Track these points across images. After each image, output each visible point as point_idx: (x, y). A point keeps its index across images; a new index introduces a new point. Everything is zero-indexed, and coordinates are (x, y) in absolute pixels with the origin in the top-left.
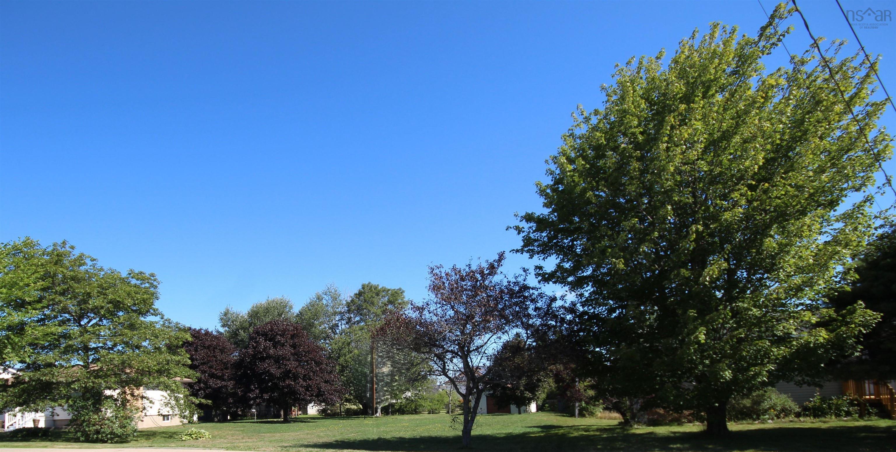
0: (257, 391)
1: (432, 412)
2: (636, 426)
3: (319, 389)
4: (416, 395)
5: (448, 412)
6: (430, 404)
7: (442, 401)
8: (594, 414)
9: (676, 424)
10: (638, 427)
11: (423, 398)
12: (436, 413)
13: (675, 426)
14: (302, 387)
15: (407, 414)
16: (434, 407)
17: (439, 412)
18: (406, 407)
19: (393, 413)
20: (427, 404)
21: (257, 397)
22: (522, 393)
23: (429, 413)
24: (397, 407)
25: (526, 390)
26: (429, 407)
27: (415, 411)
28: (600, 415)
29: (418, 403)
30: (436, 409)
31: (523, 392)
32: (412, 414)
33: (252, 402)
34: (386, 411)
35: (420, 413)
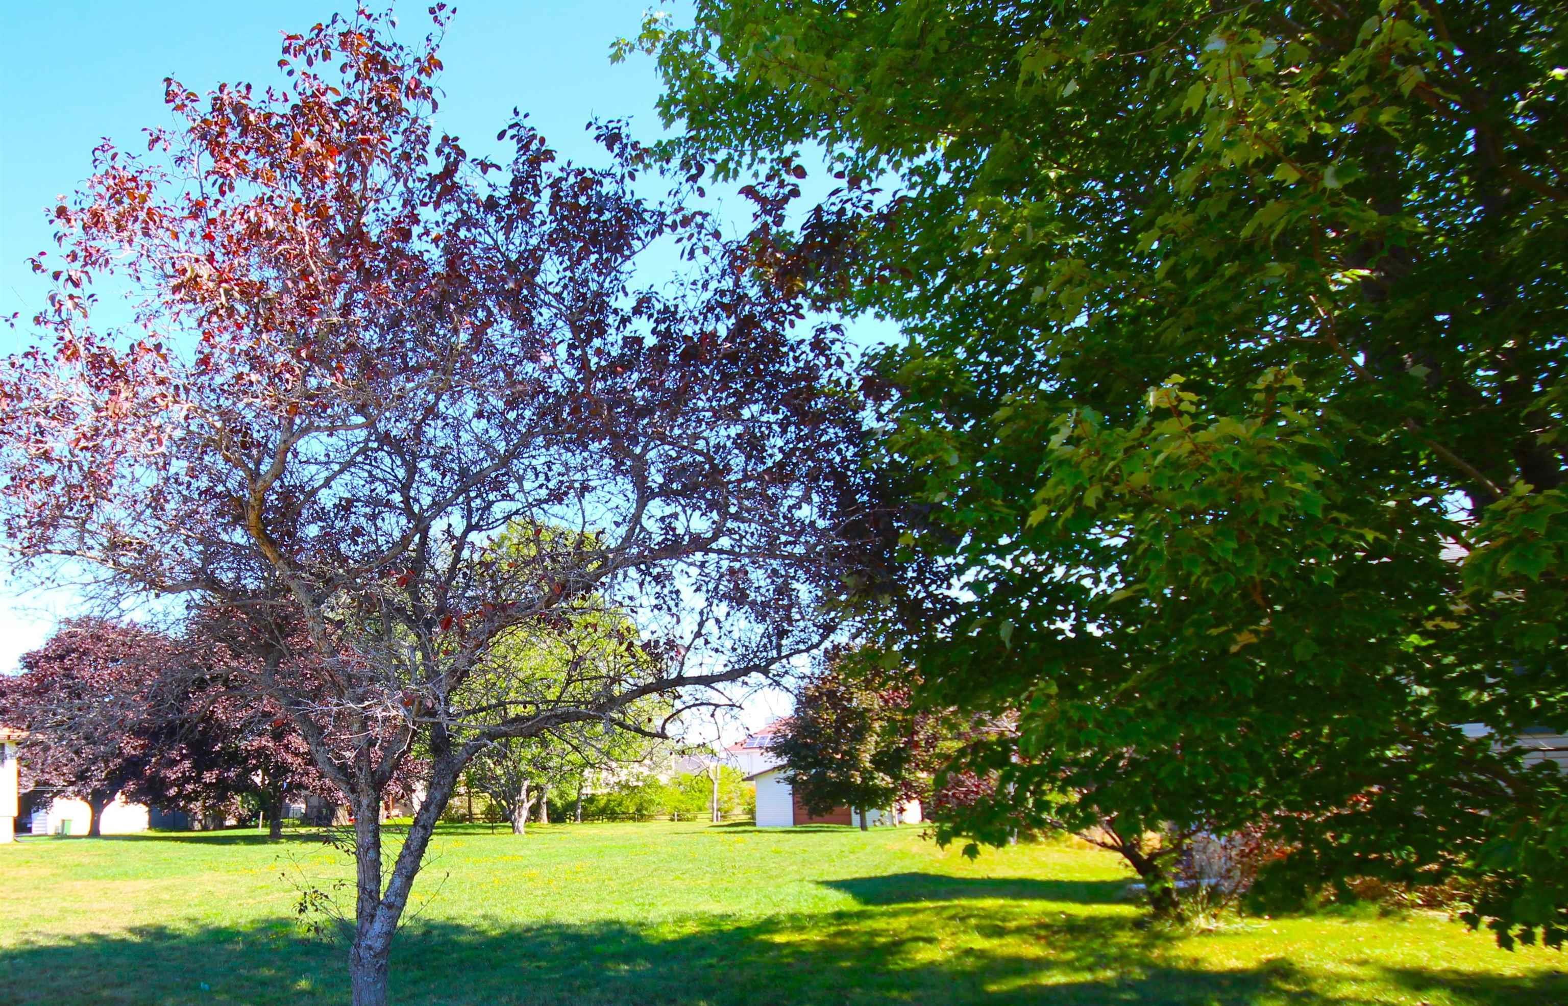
0: (187, 764)
1: (678, 816)
2: (1201, 922)
5: (713, 818)
6: (683, 798)
9: (1374, 909)
10: (1213, 925)
12: (688, 820)
13: (1368, 917)
14: (296, 754)
15: (623, 820)
16: (684, 806)
17: (696, 817)
18: (620, 804)
20: (671, 800)
21: (186, 780)
23: (671, 820)
25: (878, 769)
26: (672, 806)
27: (640, 815)
29: (646, 797)
30: (688, 811)
31: (871, 773)
32: (633, 819)
33: (173, 792)
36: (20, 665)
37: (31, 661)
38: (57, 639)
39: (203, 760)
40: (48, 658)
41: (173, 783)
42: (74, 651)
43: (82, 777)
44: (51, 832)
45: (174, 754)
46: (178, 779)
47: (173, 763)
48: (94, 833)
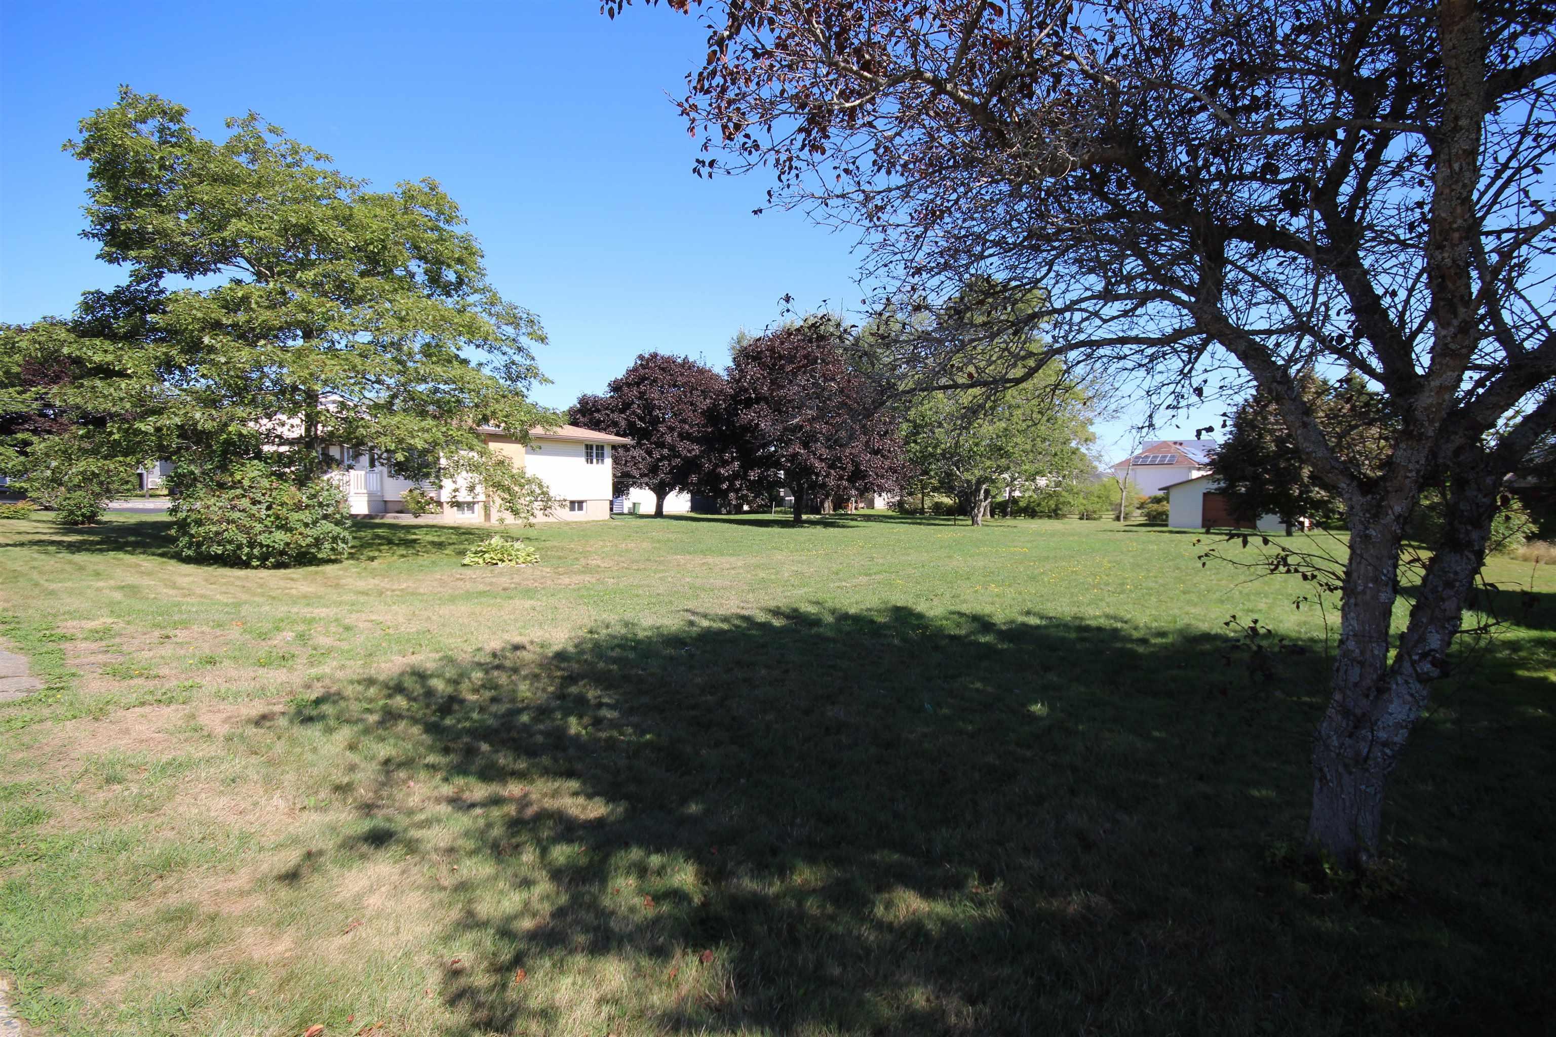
0: (736, 464)
1: (1085, 516)
3: (857, 465)
4: (1058, 484)
5: (1118, 518)
6: (1084, 502)
7: (1107, 497)
8: (1505, 547)
11: (1070, 490)
12: (1095, 519)
14: (821, 460)
15: (1041, 517)
16: (1090, 508)
17: (1100, 517)
18: (1039, 505)
19: (1016, 513)
20: (1079, 503)
22: (1305, 489)
23: (1081, 519)
24: (1022, 504)
26: (1082, 508)
27: (1055, 514)
28: (1522, 550)
29: (1061, 500)
30: (1094, 512)
32: (1050, 517)
34: (1002, 509)
35: (1064, 516)
36: (607, 389)
37: (616, 387)
38: (635, 370)
39: (748, 462)
40: (629, 385)
41: (727, 479)
42: (647, 379)
43: (654, 470)
44: (626, 511)
45: (727, 456)
46: (730, 475)
47: (725, 463)
48: (659, 513)
